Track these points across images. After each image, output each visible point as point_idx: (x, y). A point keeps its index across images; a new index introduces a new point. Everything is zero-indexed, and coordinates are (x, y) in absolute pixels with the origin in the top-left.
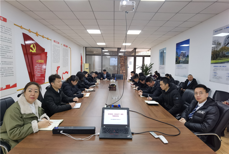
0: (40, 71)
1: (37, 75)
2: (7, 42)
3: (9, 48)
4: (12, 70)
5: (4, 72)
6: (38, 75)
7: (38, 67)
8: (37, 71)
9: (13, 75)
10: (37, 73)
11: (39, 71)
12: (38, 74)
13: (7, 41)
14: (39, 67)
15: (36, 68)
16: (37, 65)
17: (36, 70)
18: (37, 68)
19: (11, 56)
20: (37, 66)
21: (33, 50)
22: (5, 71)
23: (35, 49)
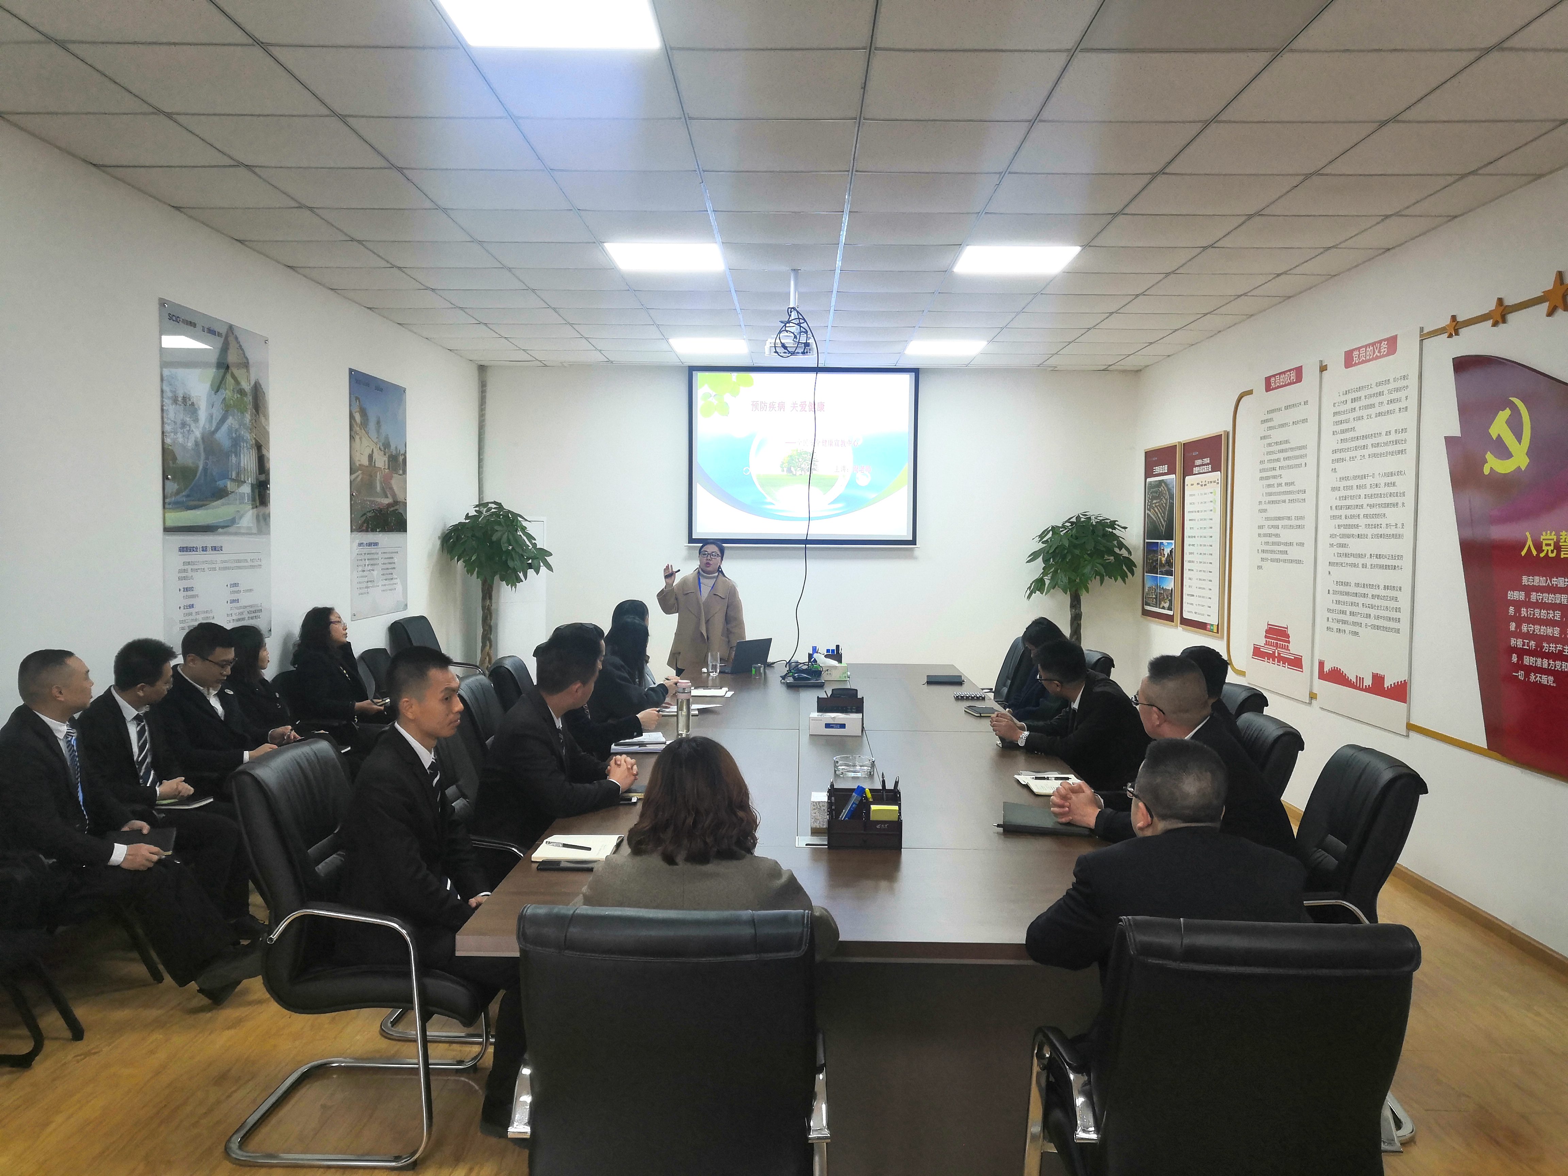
0: (1550, 639)
1: (1520, 666)
2: (1392, 453)
3: (1394, 484)
4: (1396, 599)
5: (1372, 607)
6: (1529, 670)
7: (1534, 597)
8: (1519, 634)
9: (1398, 631)
10: (1521, 653)
11: (1540, 639)
12: (1528, 660)
13: (1390, 448)
14: (1549, 598)
15: (1517, 610)
16: (1525, 580)
17: (1520, 621)
18: (1528, 604)
19: (1399, 525)
20: (1529, 590)
21: (1504, 453)
22: (1376, 602)
23: (1519, 438)
